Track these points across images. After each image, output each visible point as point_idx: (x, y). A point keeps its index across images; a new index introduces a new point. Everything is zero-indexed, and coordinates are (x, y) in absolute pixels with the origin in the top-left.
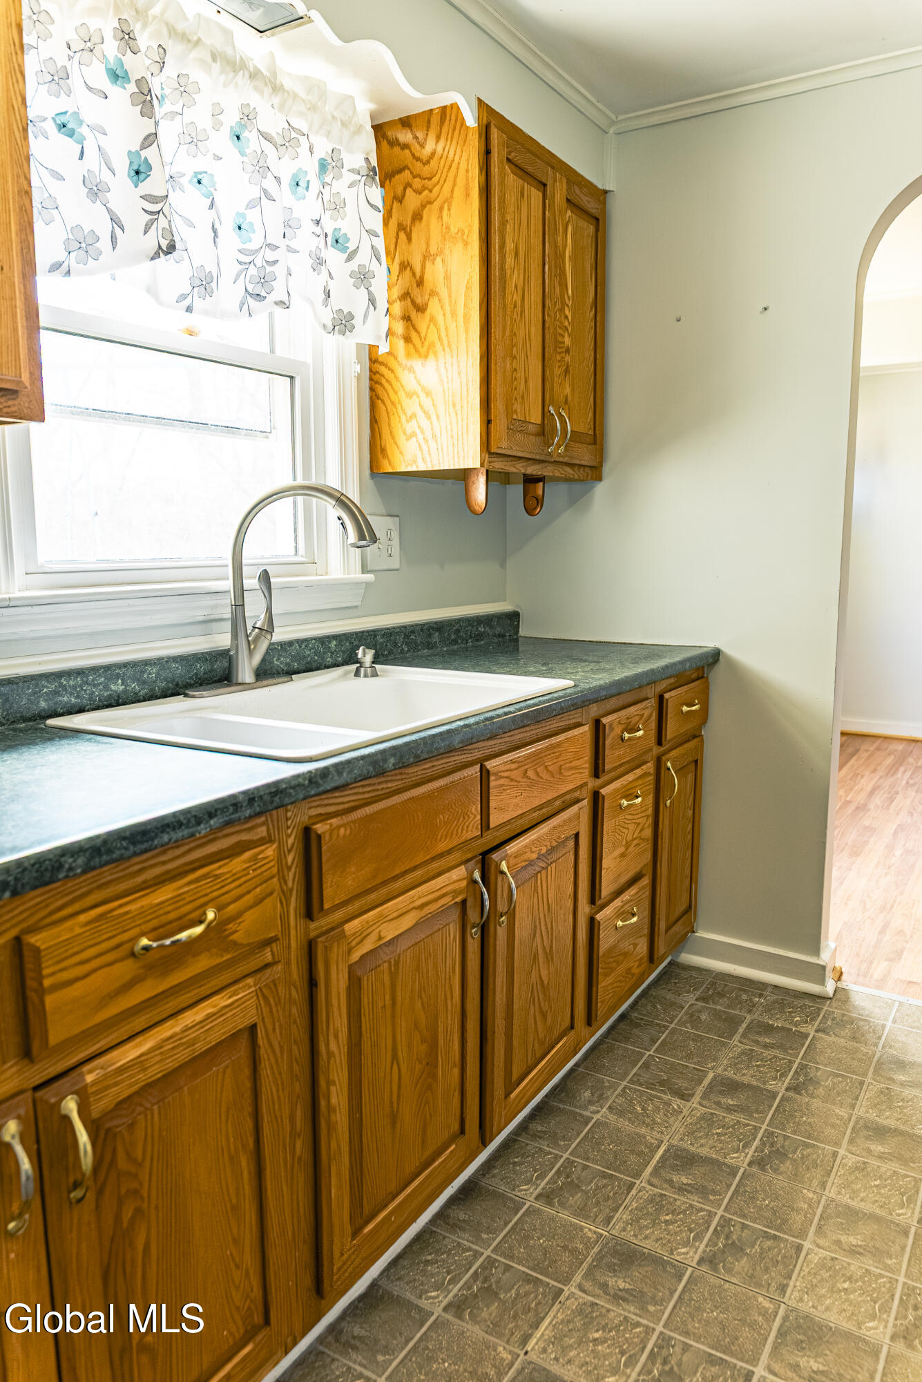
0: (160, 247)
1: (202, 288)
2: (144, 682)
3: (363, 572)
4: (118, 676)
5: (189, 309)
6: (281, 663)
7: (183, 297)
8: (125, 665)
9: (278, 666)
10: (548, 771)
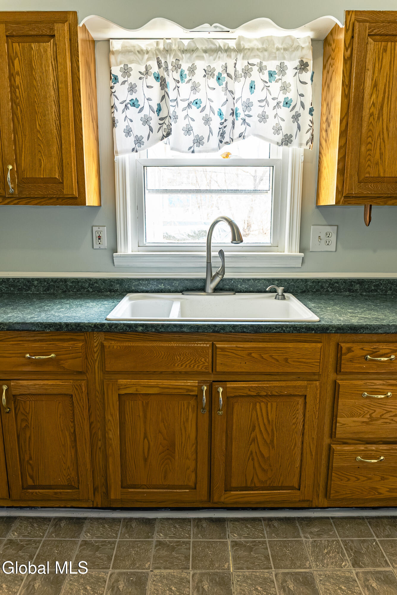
0: (163, 135)
1: (198, 143)
2: (173, 286)
3: (300, 252)
4: (162, 283)
5: (193, 152)
6: (243, 287)
7: (190, 148)
8: (165, 279)
9: (241, 288)
10: (273, 358)
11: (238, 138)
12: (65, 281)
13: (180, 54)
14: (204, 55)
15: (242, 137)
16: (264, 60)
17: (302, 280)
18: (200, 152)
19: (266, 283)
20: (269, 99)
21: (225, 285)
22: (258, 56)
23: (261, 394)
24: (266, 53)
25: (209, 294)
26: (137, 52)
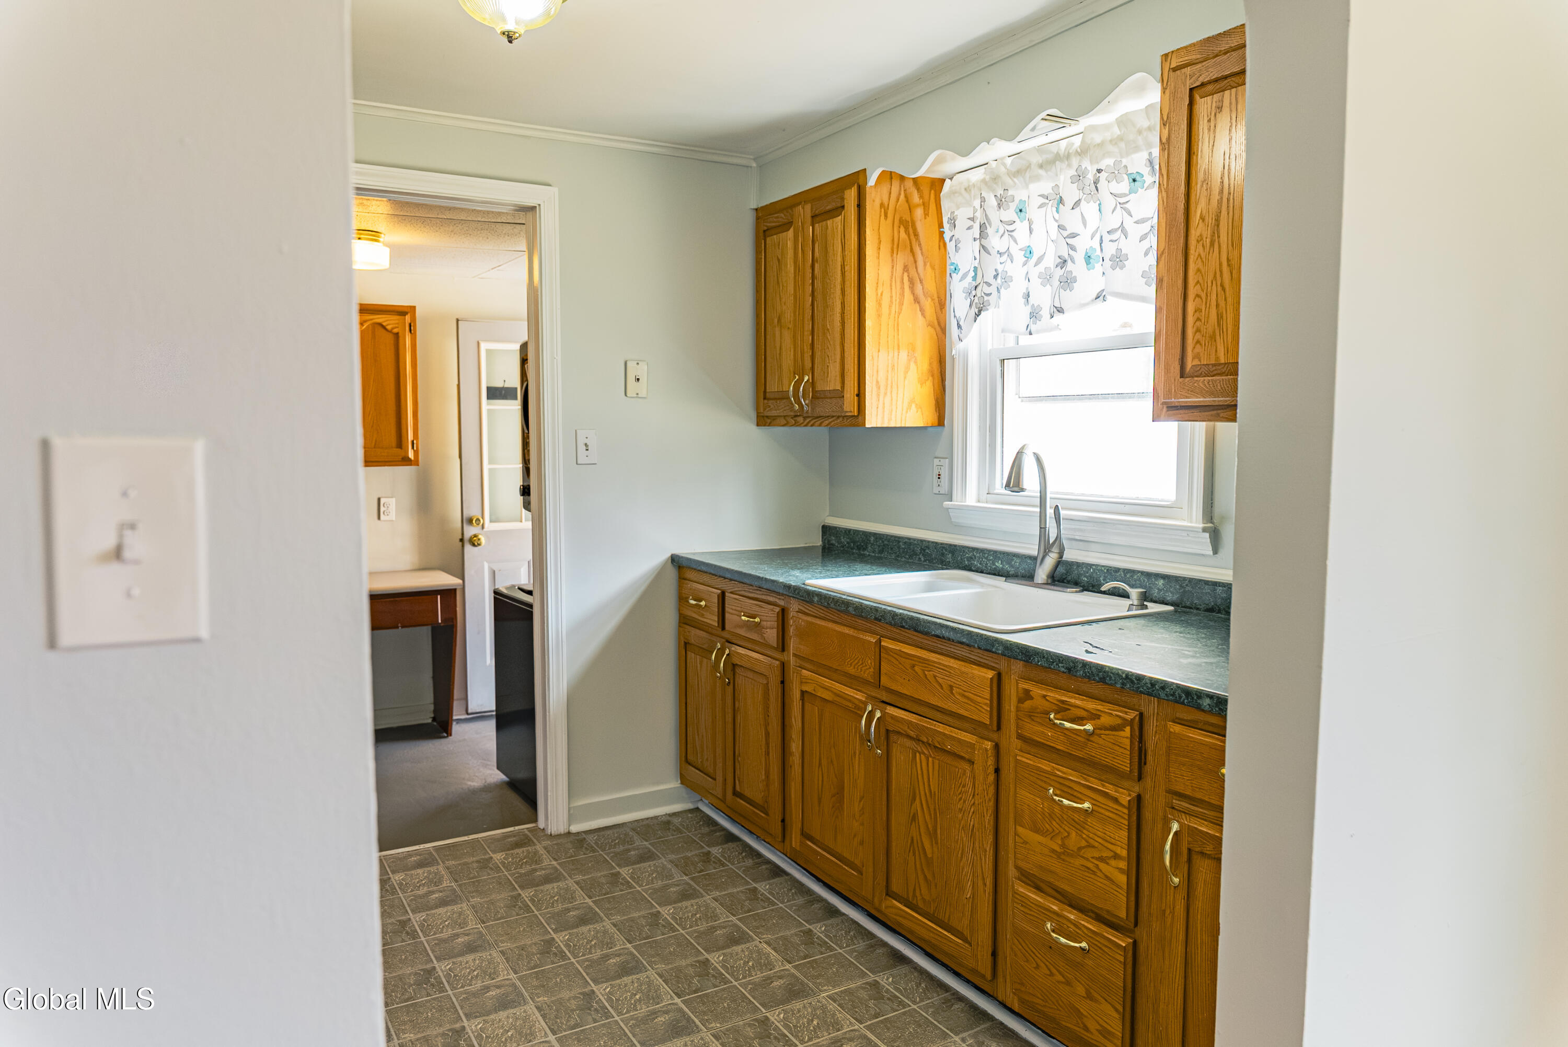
0: (975, 313)
1: (1034, 318)
2: (1012, 566)
4: (999, 558)
7: (1028, 326)
8: (1004, 553)
10: (937, 681)
11: (1092, 301)
12: (897, 539)
13: (1009, 181)
14: (1041, 172)
15: (1101, 298)
16: (1122, 157)
17: (1207, 583)
18: (1038, 332)
19: (1144, 581)
20: (1129, 224)
21: (1081, 574)
22: (1108, 154)
23: (921, 738)
24: (1122, 145)
25: (1038, 586)
26: (963, 191)
